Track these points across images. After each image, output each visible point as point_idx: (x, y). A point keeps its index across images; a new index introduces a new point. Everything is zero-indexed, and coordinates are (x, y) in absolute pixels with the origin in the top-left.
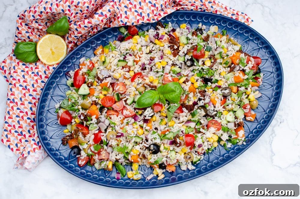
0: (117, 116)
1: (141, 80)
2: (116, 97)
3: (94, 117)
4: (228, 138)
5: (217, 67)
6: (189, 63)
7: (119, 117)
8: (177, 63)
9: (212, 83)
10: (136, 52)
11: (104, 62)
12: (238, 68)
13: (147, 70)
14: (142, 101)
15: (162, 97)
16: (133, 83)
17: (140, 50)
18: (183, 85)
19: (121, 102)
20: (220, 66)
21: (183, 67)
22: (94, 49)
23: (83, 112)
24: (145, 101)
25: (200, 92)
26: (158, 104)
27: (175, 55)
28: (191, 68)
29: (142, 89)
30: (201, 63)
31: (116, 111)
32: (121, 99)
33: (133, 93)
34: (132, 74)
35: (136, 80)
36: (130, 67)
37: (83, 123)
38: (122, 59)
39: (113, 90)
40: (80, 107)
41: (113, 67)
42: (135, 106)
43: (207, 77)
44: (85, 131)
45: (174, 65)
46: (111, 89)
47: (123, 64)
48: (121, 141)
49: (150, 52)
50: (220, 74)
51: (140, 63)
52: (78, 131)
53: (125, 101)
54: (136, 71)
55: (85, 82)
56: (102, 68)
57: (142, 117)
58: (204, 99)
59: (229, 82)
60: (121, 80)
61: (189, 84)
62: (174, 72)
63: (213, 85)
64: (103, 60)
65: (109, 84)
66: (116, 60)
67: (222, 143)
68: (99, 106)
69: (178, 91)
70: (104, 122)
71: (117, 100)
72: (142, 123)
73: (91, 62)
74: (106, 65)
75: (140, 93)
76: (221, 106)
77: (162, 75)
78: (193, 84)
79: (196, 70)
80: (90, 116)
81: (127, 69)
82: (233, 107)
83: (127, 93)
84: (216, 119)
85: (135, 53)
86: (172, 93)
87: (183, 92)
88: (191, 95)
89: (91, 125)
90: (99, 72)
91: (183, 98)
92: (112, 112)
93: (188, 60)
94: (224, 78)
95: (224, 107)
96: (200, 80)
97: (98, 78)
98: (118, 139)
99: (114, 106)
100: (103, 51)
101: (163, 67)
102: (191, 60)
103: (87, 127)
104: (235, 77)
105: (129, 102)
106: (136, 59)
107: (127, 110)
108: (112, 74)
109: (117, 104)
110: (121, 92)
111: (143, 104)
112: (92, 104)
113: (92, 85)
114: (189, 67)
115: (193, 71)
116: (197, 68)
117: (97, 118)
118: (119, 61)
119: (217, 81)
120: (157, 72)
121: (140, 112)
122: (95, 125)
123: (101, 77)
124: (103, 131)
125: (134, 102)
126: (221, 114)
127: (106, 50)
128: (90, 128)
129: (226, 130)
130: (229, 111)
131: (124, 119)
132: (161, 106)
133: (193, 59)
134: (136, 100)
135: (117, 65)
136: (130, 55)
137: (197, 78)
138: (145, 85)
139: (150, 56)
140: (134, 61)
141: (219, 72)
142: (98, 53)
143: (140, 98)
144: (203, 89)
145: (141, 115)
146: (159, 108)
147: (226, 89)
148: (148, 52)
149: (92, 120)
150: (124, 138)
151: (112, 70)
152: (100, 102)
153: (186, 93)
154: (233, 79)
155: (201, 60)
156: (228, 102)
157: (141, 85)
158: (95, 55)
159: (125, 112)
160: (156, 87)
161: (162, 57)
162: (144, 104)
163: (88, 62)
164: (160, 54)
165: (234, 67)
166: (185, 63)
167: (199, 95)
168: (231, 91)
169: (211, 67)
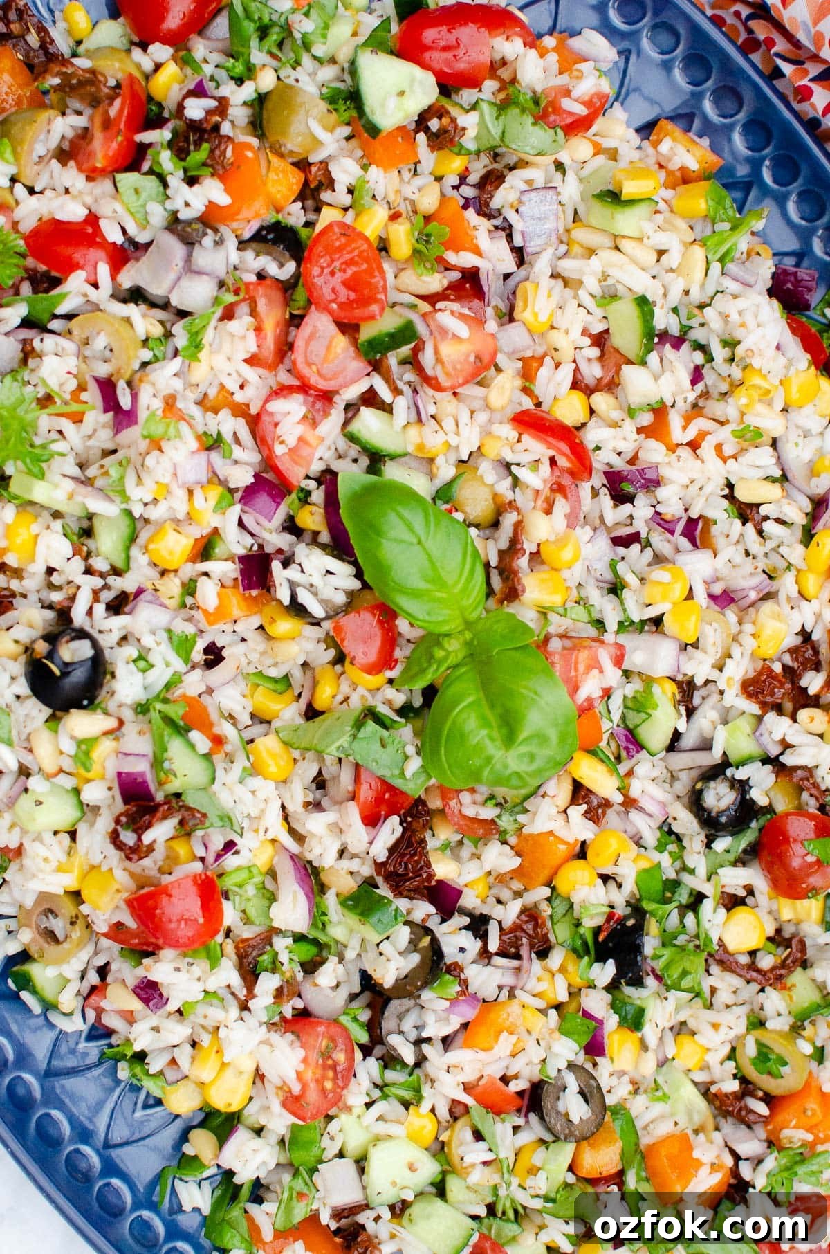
0: (252, 361)
1: (536, 479)
2: (387, 323)
3: (212, 191)
4: (244, 1176)
5: (723, 997)
6: (719, 797)
7: (251, 374)
8: (707, 717)
9: (612, 987)
10: (729, 409)
11: (613, 197)
12: (750, 1146)
13: (614, 514)
14: (392, 517)
15: (448, 653)
16: (508, 432)
17: (750, 437)
18: (560, 791)
19: (357, 365)
20: (736, 1022)
21: (680, 760)
22: (685, 118)
23: (239, 113)
24: (399, 541)
25: (530, 913)
26: (391, 638)
27: (754, 687)
28: (686, 822)
29: (476, 502)
30: (735, 878)
31: (285, 348)
32: (377, 366)
33: (433, 439)
34: (569, 410)
35: (535, 448)
36: (611, 385)
37: (156, 122)
38: (663, 320)
39: (432, 299)
40: (266, 81)
41: (589, 272)
42: (351, 476)
43: (650, 945)
44: (102, 150)
45: (687, 690)
46: (435, 282)
47: (627, 337)
48: (77, 419)
49: (746, 512)
50: (681, 1029)
51: (654, 452)
52: (95, 102)
53: (370, 399)
54: (591, 437)
55: (447, 86)
56: (571, 189)
57: (282, 541)
58: (485, 955)
59: (639, 1107)
60: (514, 338)
61: (578, 827)
62: (637, 705)
63: (597, 1003)
64: (630, 189)
65: (466, 259)
66: (642, 283)
67: (201, 1143)
68: (295, 215)
69: (513, 761)
70: (190, 268)
71: (367, 332)
72: (236, 543)
73: (598, 107)
74: (599, 214)
75: (444, 494)
76: (468, 1088)
77: (600, 624)
78: (582, 852)
79: (678, 857)
80: (217, 167)
81: (593, 372)
82: (478, 1176)
83: (430, 401)
84: (368, 1069)
85: (715, 408)
86: (491, 718)
87: (513, 795)
88: (498, 857)
89: (151, 183)
90: (536, 175)
91: (470, 807)
92: (272, 316)
93: (742, 787)
94: (662, 1064)
95: (457, 1111)
96: (619, 899)
97: (492, 180)
98: (93, 396)
99: (320, 324)
100: (685, 178)
101: (657, 621)
102: (746, 810)
103: (134, 158)
104: (683, 1143)
105: (369, 423)
106: (675, 420)
107: (312, 421)
108: (542, 267)
109: (341, 341)
110: (427, 359)
111: (373, 530)
112: (302, 165)
113: (443, 140)
114: (695, 802)
115: (669, 834)
116: (697, 858)
117: (210, 219)
118: (643, 302)
119: (634, 1021)
120: (615, 589)
121: (312, 519)
122: (158, 215)
123: (502, 197)
124: (128, 279)
125: (376, 460)
126: (407, 1095)
127: (700, 200)
128: (128, 180)
129: (299, 1156)
130: (440, 1149)
131: (240, 411)
132: (386, 661)
133: (754, 824)
134: (392, 472)
135: (609, 296)
136: (697, 375)
137: (629, 872)
138: (509, 519)
139: (719, 511)
140: (660, 411)
141: (697, 1016)
142: (665, 147)
143: (408, 495)
144: (560, 933)
145: (291, 527)
146: (363, 646)
147: (592, 1093)
148: (742, 494)
149: (191, 181)
150: (104, 438)
151: (569, 266)
152: (328, 216)
153: (506, 823)
154: (663, 1129)
155: (752, 876)
156: (501, 1130)
157: (504, 487)
158: (647, 130)
159: (291, 410)
160: (512, 594)
161: (724, 599)
162: (379, 533)
163: (590, 83)
164: (747, 581)
165: (745, 1120)
166: (715, 772)
167: (510, 913)
168: (586, 1137)
169: (722, 959)
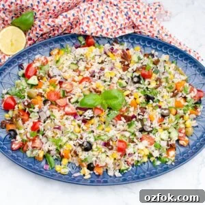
0: (59, 111)
1: (88, 84)
2: (61, 93)
3: (36, 107)
4: (158, 156)
5: (160, 90)
6: (136, 80)
7: (61, 112)
8: (125, 78)
9: (153, 102)
10: (89, 59)
11: (57, 62)
12: (180, 94)
13: (96, 78)
15: (104, 102)
16: (80, 85)
17: (94, 58)
18: (127, 98)
19: (65, 99)
20: (164, 90)
21: (129, 83)
22: (51, 50)
23: (29, 100)
25: (140, 108)
26: (100, 109)
27: (124, 70)
28: (137, 85)
29: (88, 93)
30: (146, 82)
31: (59, 106)
32: (66, 97)
33: (77, 94)
34: (81, 78)
35: (84, 83)
36: (80, 72)
37: (25, 110)
38: (75, 62)
39: (60, 87)
40: (26, 94)
41: (65, 68)
42: (78, 105)
43: (150, 95)
44: (26, 117)
45: (121, 78)
46: (58, 87)
47: (75, 67)
48: (57, 134)
49: (102, 62)
50: (162, 97)
51: (90, 70)
52: (19, 116)
53: (69, 99)
54: (85, 76)
55: (35, 74)
56: (54, 66)
57: (82, 117)
58: (143, 115)
59: (170, 105)
60: (69, 80)
61: (132, 98)
62: (120, 84)
63: (154, 104)
64: (58, 59)
65: (57, 82)
66: (69, 63)
67: (152, 159)
68: (43, 99)
69: (120, 99)
70: (45, 113)
71: (62, 96)
72: (80, 122)
73: (45, 58)
74: (59, 64)
75: (85, 96)
76: (158, 123)
77: (109, 85)
78: (135, 99)
79: (141, 88)
80: (34, 104)
81: (77, 73)
82: (169, 126)
83: (73, 92)
84: (151, 135)
85: (88, 61)
86: (114, 99)
87: (125, 103)
88: (132, 109)
89: (32, 113)
90: (51, 69)
91: (124, 109)
92: (54, 107)
93: (135, 76)
94: (166, 101)
95: (160, 125)
96: (143, 97)
97: (49, 75)
98: (55, 130)
99: (59, 102)
100: (58, 53)
101: (111, 78)
102: (139, 77)
103: (29, 114)
104: (176, 101)
105: (72, 101)
106: (88, 66)
107: (69, 107)
108: (62, 74)
109: (61, 100)
110: (68, 90)
111: (86, 104)
112: (38, 95)
113: (42, 78)
114: (135, 83)
115: (138, 88)
116: (142, 86)
117: (40, 108)
118: (72, 64)
119: (159, 101)
120: (105, 81)
121: (81, 112)
122: (36, 114)
123: (52, 75)
124: (42, 121)
125: (77, 102)
126: (156, 131)
127: (62, 52)
128: (31, 116)
129: (158, 147)
130: (164, 130)
131: (64, 115)
132: (102, 111)
133: (141, 77)
134: (79, 100)
135: (69, 67)
136: (83, 61)
137: (140, 94)
138: (92, 90)
139: (101, 66)
140: (86, 68)
141: (162, 94)
142: (54, 54)
143: (83, 99)
144: (144, 105)
146: (99, 112)
147: (165, 109)
148: (100, 62)
149: (34, 108)
150: (61, 132)
151: (63, 71)
152: (45, 95)
153: (128, 106)
154: (174, 104)
155: (147, 80)
156: (165, 121)
157: (87, 89)
158: (50, 55)
159: (67, 109)
160: (100, 92)
161: (112, 69)
163: (43, 58)
164: (110, 66)
165: (177, 94)
166: (132, 79)
167: (139, 111)
168: (170, 112)
169: (156, 88)
